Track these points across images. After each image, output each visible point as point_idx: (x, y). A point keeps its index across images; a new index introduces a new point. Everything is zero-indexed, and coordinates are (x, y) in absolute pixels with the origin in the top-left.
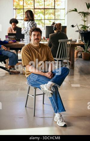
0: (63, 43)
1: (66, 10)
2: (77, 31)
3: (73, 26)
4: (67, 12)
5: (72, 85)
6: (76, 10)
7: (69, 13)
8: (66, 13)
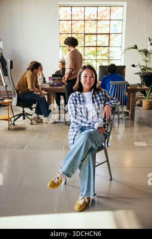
0: (118, 85)
1: (123, 48)
2: (137, 73)
3: (133, 66)
4: (125, 50)
5: (135, 143)
6: (136, 47)
7: (127, 50)
8: (123, 51)
